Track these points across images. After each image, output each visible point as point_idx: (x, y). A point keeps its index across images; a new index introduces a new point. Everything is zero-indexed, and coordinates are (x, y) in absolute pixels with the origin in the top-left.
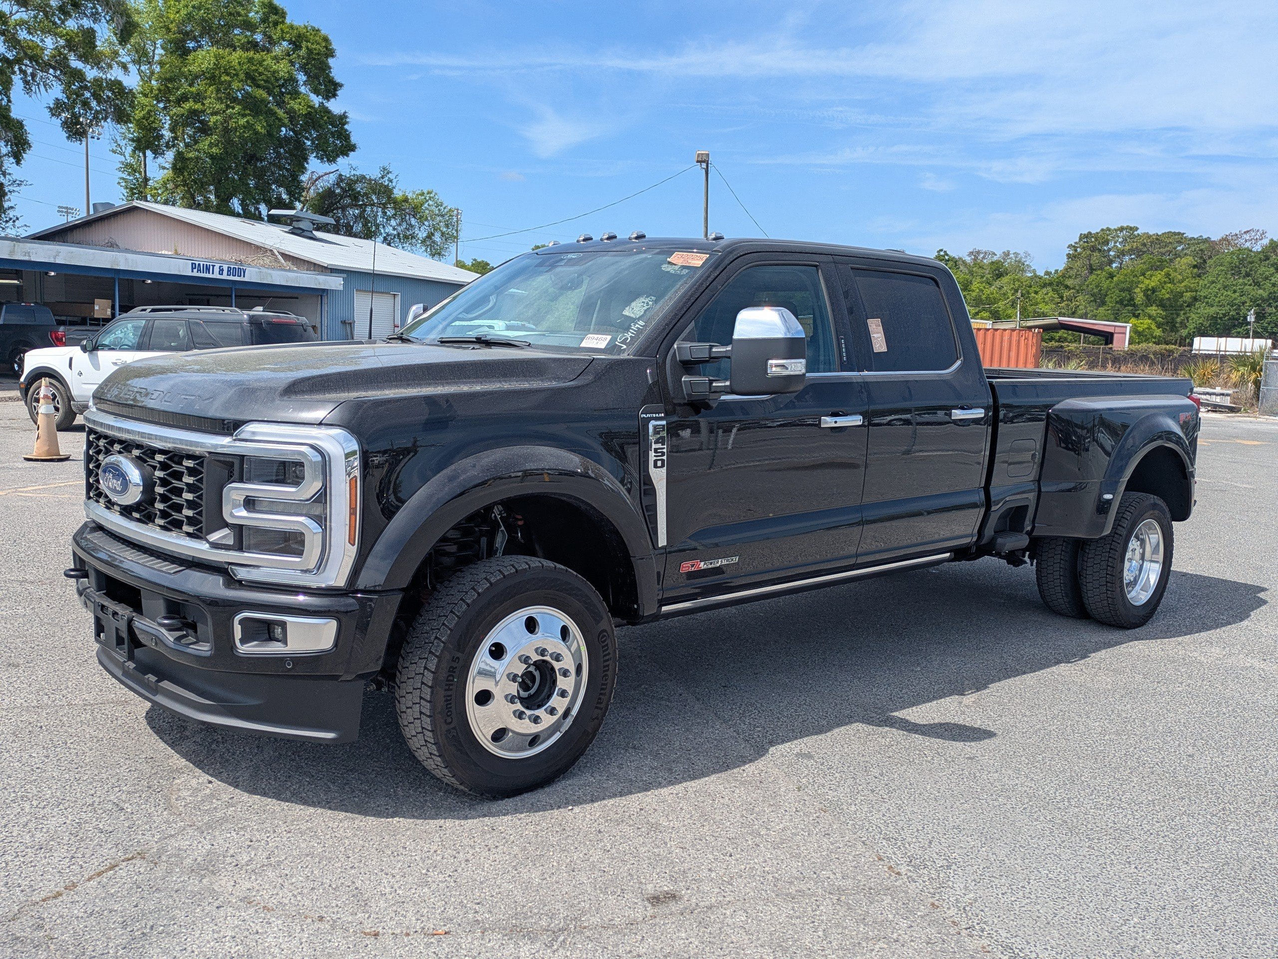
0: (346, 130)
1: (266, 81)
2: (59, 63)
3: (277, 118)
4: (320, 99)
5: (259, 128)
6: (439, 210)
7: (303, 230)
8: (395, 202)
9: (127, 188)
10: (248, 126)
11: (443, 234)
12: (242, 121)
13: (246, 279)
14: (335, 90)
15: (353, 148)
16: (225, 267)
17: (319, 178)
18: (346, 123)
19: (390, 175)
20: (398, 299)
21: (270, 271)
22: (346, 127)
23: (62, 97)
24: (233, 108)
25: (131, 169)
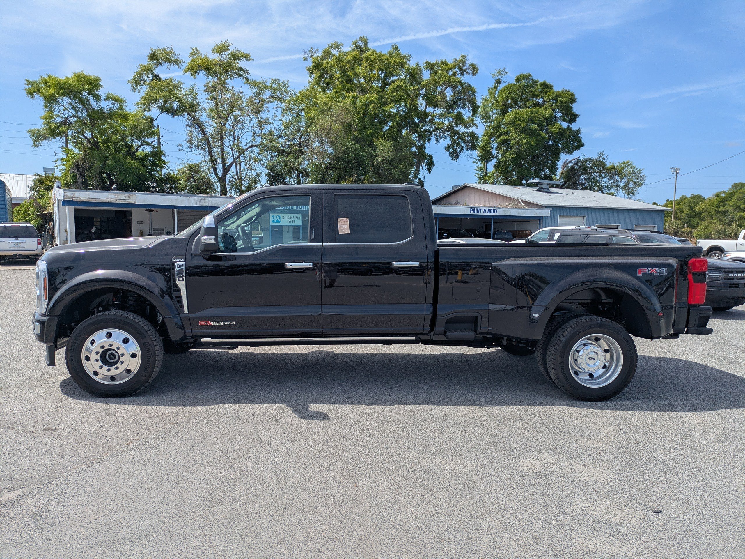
0: (579, 137)
1: (538, 121)
2: (450, 128)
3: (541, 137)
4: (568, 124)
5: (532, 143)
6: (633, 171)
7: (544, 189)
8: (607, 169)
9: (478, 177)
10: (528, 143)
11: (635, 183)
12: (525, 141)
13: (497, 214)
14: (575, 118)
15: (582, 145)
16: (487, 210)
17: (570, 162)
18: (580, 133)
19: (604, 156)
20: (585, 219)
21: (510, 210)
22: (579, 135)
23: (450, 143)
24: (521, 136)
25: (481, 169)
